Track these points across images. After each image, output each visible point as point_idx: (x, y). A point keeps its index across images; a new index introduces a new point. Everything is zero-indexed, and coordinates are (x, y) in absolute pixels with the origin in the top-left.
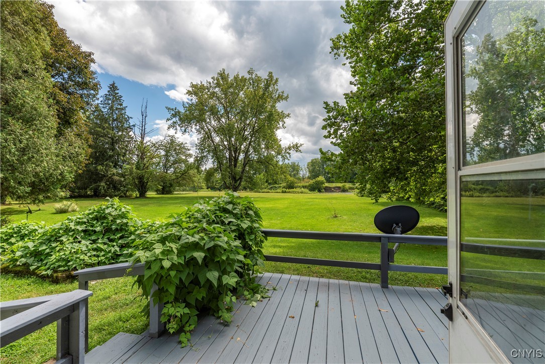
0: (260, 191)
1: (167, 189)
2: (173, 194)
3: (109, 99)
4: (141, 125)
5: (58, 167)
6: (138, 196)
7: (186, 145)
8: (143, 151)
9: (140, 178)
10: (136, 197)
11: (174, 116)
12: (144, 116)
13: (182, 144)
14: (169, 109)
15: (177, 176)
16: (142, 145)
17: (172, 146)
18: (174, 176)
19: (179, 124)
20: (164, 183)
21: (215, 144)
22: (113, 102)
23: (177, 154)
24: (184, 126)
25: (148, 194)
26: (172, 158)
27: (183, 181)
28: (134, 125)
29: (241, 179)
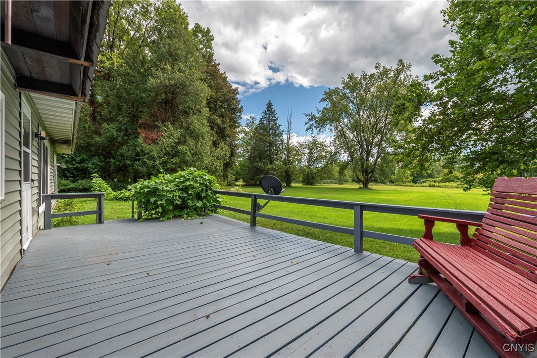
0: (403, 184)
1: (310, 181)
2: (315, 185)
3: (267, 114)
4: (287, 131)
5: (213, 164)
6: (286, 185)
7: (326, 143)
8: (289, 149)
9: (287, 172)
10: (284, 186)
11: (311, 120)
12: (289, 123)
13: (322, 142)
14: (307, 115)
15: (319, 170)
16: (288, 146)
17: (314, 145)
18: (315, 171)
19: (315, 125)
20: (308, 176)
21: (347, 140)
22: (269, 116)
23: (319, 151)
24: (319, 127)
25: (293, 184)
26: (315, 155)
27: (324, 174)
28: (283, 131)
29: (372, 172)
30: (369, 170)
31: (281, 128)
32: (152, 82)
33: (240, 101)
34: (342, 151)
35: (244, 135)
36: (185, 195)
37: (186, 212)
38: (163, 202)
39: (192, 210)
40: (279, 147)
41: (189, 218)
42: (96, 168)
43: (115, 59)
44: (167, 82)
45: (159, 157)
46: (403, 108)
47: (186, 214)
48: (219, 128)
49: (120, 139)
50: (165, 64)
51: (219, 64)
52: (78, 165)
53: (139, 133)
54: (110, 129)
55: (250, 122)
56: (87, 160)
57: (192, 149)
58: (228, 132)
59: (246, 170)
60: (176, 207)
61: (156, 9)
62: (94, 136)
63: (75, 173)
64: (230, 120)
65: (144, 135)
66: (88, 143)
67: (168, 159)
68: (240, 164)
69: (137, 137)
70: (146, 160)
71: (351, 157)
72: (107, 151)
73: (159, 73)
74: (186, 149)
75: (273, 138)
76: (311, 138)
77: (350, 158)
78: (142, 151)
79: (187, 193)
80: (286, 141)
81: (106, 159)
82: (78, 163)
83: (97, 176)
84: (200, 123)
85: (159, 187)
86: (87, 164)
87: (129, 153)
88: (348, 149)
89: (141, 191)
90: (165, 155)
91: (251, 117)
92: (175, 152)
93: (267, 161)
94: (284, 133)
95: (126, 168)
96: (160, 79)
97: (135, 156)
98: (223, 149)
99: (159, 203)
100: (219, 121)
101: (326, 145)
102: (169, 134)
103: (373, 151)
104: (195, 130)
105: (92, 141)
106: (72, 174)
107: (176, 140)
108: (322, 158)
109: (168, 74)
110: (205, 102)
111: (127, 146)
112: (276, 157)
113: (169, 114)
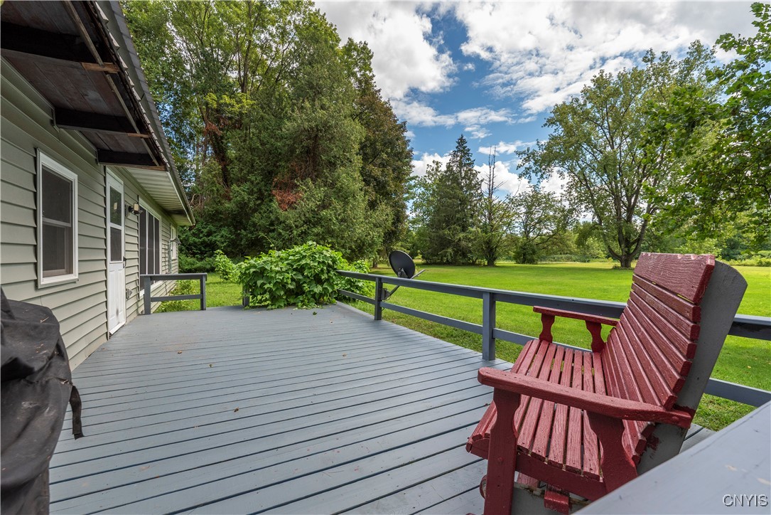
1: (529, 257)
2: (536, 264)
3: (458, 156)
4: (488, 180)
5: (369, 234)
6: (486, 264)
7: (554, 195)
8: (491, 209)
9: (488, 243)
10: (484, 266)
11: (527, 160)
13: (549, 194)
14: (520, 154)
15: (543, 239)
16: (491, 203)
17: (534, 200)
18: (538, 240)
19: (534, 169)
20: (524, 249)
21: (592, 189)
22: (461, 158)
23: (544, 209)
24: (540, 171)
25: (499, 263)
26: (536, 216)
27: (554, 246)
28: (482, 181)
29: (638, 241)
30: (634, 238)
31: (480, 177)
32: (288, 125)
33: (409, 141)
34: (583, 206)
35: (423, 189)
36: (301, 277)
37: (301, 299)
38: (271, 286)
39: (309, 296)
40: (475, 205)
41: (305, 307)
42: (225, 242)
43: (244, 100)
44: (306, 125)
45: (297, 226)
46: (663, 134)
47: (302, 301)
48: (378, 183)
49: (251, 204)
50: (303, 101)
51: (379, 91)
52: (206, 239)
53: (274, 196)
54: (240, 192)
55: (433, 170)
56: (215, 232)
57: (339, 215)
58: (391, 187)
59: (426, 241)
60: (290, 293)
61: (297, 27)
62: (223, 202)
63: (203, 249)
64: (394, 170)
65: (279, 198)
66: (216, 211)
67: (308, 228)
68: (418, 233)
69: (271, 201)
70: (281, 231)
71: (599, 217)
72: (239, 219)
73: (296, 114)
74: (331, 214)
75: (466, 191)
76: (530, 189)
77: (596, 219)
78: (277, 219)
79: (303, 275)
80: (486, 196)
81: (236, 230)
82: (204, 236)
83: (221, 252)
84: (350, 177)
85: (266, 267)
86: (215, 237)
87: (263, 222)
88: (593, 203)
89: (247, 272)
90: (305, 223)
91: (434, 162)
92: (318, 218)
93: (458, 227)
94: (483, 183)
95: (260, 241)
96: (297, 122)
97: (269, 225)
98: (384, 213)
99: (266, 287)
100: (377, 172)
101: (556, 199)
102: (309, 195)
103: (641, 205)
104: (342, 187)
105: (220, 208)
106: (200, 249)
107: (318, 203)
108: (549, 219)
109: (306, 114)
110: (357, 147)
111: (260, 213)
112: (471, 220)
113: (310, 169)
